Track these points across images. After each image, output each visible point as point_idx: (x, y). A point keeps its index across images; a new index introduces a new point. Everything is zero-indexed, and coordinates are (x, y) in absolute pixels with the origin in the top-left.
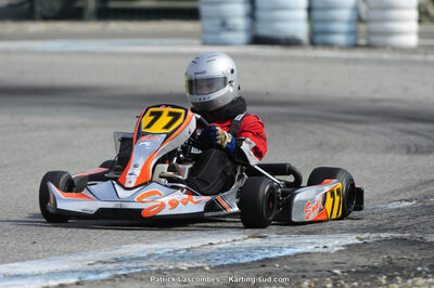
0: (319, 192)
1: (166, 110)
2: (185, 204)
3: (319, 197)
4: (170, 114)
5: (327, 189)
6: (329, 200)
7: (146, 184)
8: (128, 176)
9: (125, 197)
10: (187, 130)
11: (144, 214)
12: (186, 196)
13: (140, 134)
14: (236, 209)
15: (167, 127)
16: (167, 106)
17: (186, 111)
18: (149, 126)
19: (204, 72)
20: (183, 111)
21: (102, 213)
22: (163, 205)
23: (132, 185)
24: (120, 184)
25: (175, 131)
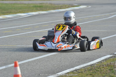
0: (95, 42)
1: (62, 25)
3: (95, 44)
4: (62, 26)
5: (97, 41)
6: (97, 44)
7: (59, 42)
8: (55, 40)
9: (54, 46)
10: (66, 30)
11: (59, 50)
12: (68, 45)
13: (56, 31)
14: (79, 47)
15: (62, 29)
18: (58, 29)
20: (65, 25)
22: (63, 48)
23: (56, 43)
24: (53, 42)
25: (64, 30)
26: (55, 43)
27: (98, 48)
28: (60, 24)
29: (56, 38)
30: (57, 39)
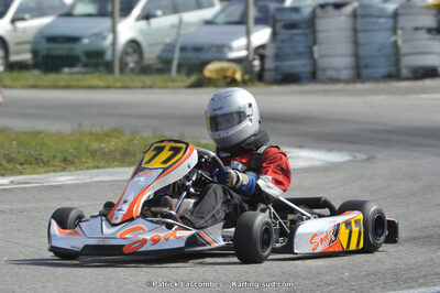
0: (331, 223)
1: (168, 145)
2: (167, 239)
4: (172, 149)
5: (341, 220)
6: (344, 231)
7: (132, 219)
8: (116, 212)
9: (109, 234)
11: (125, 250)
13: (139, 169)
14: (221, 243)
15: (165, 162)
16: (170, 141)
17: (187, 145)
18: (149, 162)
19: (221, 108)
20: (184, 146)
22: (144, 241)
23: (118, 221)
24: (107, 220)
25: (171, 166)
26: (114, 221)
27: (353, 247)
28: (162, 141)
29: (125, 202)
30: (125, 207)
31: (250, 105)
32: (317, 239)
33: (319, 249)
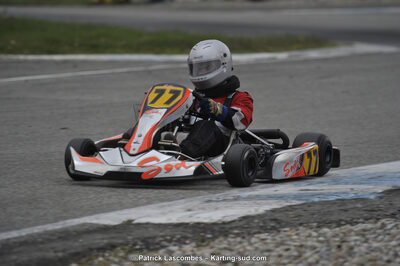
1: (169, 88)
2: (178, 169)
4: (171, 92)
5: (304, 150)
7: (147, 151)
8: (132, 144)
10: (184, 105)
11: (143, 177)
12: (180, 162)
13: (146, 108)
14: (222, 172)
15: (168, 102)
16: (169, 85)
17: (185, 89)
18: (153, 102)
19: (201, 57)
20: (182, 89)
21: (110, 175)
22: (159, 170)
23: (135, 152)
24: (125, 150)
25: (174, 106)
27: (312, 173)
28: (162, 85)
29: (140, 136)
30: (141, 140)
31: (225, 55)
32: (289, 167)
33: (289, 176)
